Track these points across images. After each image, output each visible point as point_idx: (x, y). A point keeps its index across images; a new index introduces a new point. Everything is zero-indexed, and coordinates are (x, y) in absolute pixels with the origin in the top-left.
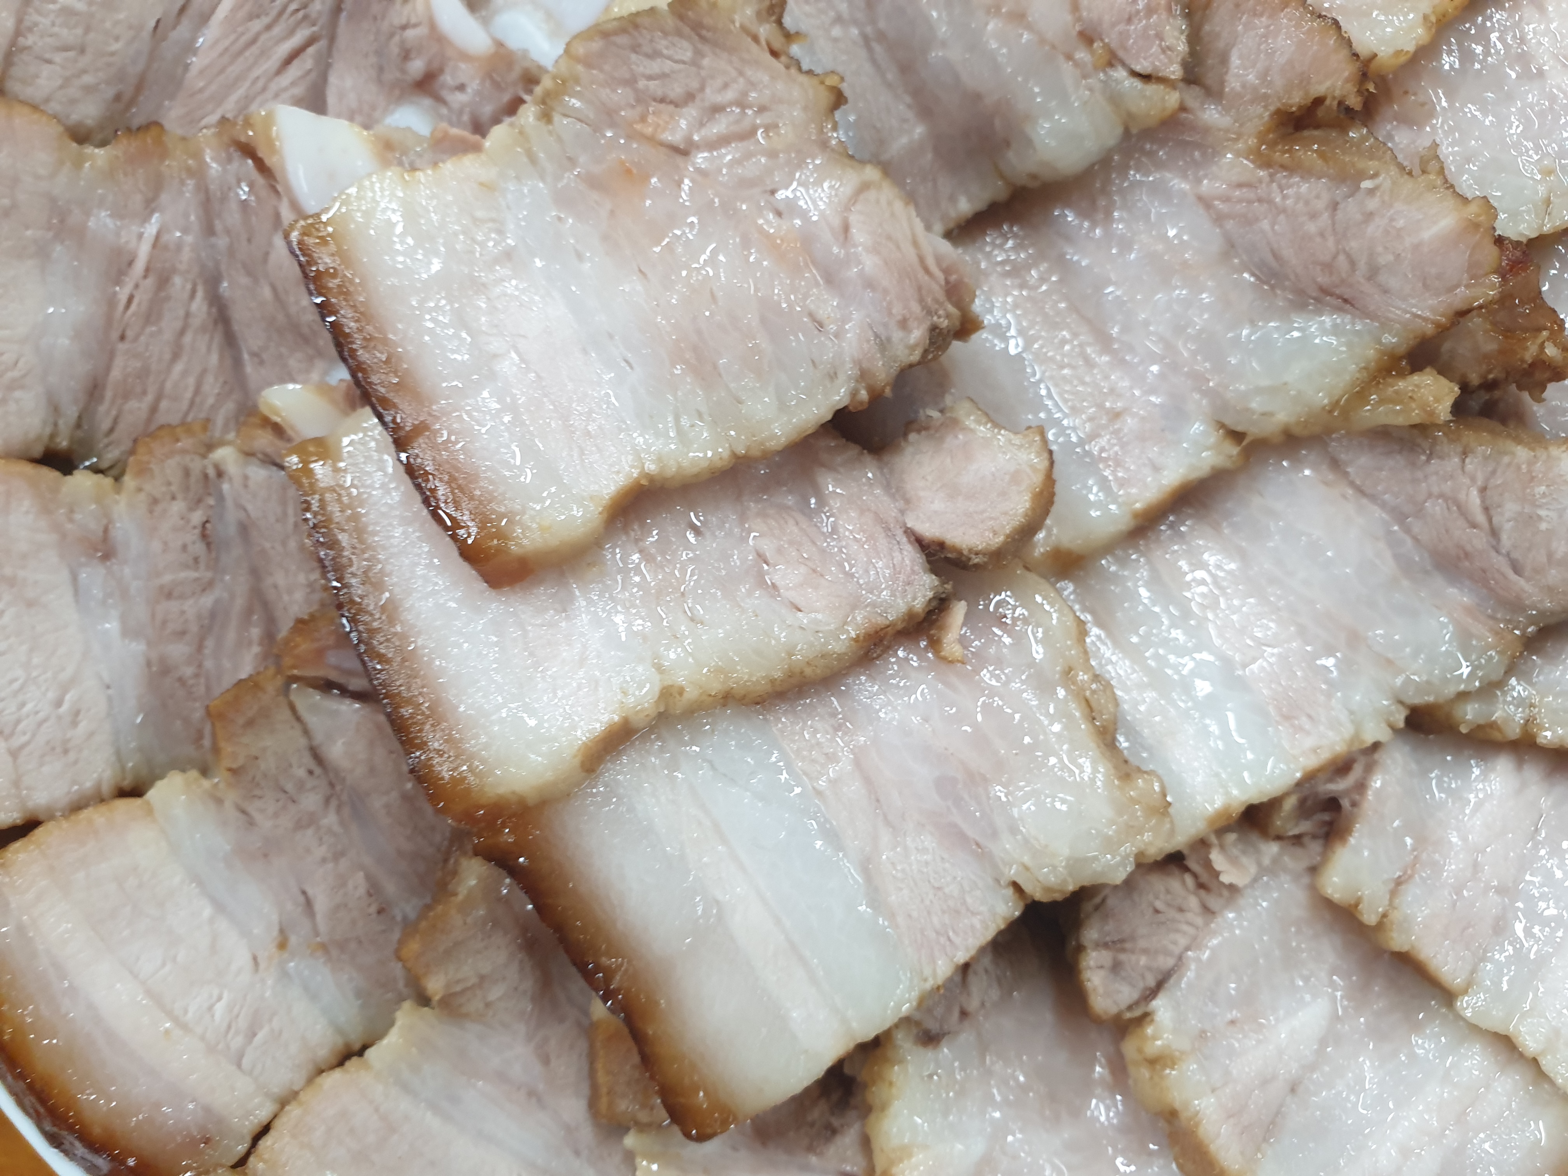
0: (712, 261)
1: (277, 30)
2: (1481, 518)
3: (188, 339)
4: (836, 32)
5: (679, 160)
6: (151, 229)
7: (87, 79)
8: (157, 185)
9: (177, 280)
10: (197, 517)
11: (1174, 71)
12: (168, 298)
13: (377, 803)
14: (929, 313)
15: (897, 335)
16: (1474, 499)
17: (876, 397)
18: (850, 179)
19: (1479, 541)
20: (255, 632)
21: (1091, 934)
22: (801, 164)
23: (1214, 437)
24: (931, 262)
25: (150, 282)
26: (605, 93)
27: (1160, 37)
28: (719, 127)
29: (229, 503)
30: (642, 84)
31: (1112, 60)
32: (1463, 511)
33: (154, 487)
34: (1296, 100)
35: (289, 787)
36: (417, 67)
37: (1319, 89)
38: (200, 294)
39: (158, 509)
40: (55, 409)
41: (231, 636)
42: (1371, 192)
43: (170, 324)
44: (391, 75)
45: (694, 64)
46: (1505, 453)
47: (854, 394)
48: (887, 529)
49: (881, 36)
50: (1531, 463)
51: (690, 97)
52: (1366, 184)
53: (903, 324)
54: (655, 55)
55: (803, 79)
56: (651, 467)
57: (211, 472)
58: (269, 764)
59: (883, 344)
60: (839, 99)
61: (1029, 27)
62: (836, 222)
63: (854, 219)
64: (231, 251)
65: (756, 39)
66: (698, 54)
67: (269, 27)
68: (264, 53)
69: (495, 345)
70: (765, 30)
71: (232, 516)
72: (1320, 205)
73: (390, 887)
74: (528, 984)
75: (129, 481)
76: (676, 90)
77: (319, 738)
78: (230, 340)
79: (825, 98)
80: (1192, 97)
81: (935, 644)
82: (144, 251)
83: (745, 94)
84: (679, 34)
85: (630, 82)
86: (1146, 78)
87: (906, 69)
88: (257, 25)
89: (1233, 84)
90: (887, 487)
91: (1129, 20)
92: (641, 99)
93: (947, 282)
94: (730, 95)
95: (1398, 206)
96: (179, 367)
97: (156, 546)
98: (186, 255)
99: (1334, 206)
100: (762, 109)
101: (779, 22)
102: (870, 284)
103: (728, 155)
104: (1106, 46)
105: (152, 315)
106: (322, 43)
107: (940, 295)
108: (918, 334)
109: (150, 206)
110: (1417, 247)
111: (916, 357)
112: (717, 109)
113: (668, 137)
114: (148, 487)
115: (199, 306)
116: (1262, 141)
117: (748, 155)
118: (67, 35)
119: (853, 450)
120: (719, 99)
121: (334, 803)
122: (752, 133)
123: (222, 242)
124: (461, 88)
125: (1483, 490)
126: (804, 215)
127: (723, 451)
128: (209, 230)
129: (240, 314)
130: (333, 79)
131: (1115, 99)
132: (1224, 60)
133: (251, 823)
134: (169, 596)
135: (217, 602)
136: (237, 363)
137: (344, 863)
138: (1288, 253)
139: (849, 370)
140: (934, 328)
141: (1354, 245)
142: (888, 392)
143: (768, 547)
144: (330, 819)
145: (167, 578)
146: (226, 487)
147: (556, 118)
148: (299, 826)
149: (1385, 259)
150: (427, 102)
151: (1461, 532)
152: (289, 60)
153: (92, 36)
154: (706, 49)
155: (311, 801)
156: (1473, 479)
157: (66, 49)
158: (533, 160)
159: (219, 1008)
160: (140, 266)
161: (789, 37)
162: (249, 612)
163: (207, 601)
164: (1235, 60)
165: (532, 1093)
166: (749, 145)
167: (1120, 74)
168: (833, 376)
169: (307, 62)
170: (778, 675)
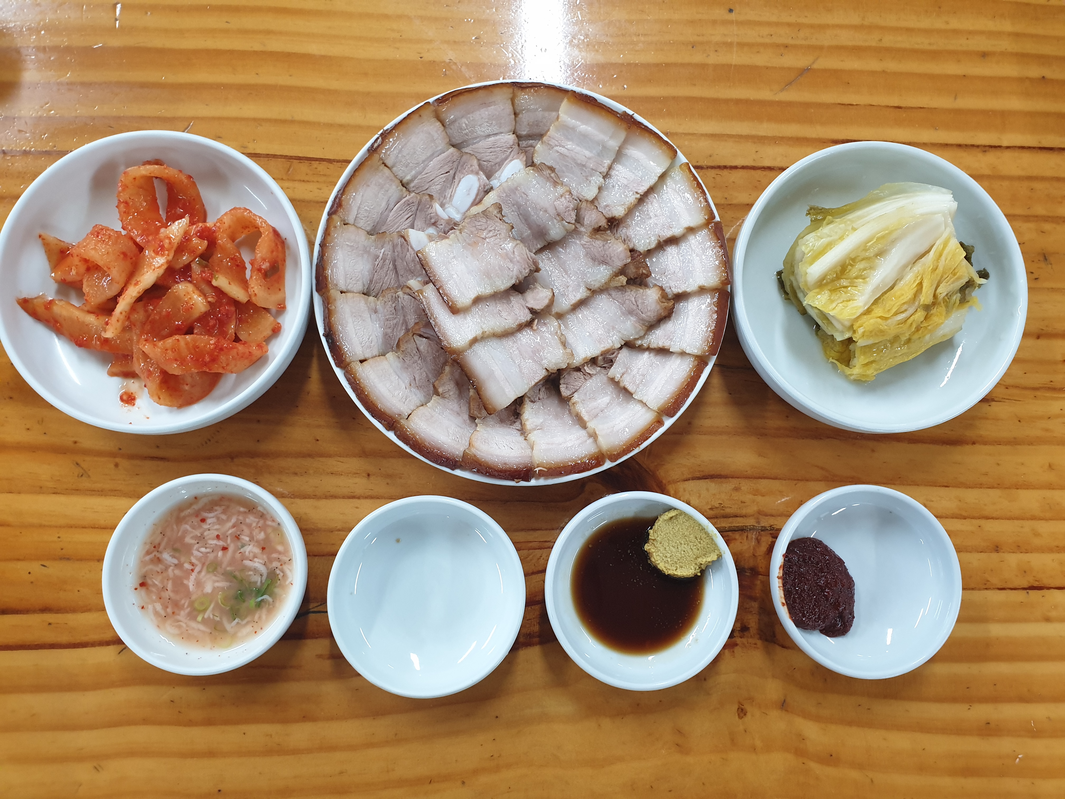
0: (490, 258)
1: (405, 213)
2: (635, 303)
3: (389, 272)
4: (512, 213)
5: (484, 240)
6: (383, 250)
7: (369, 222)
8: (384, 243)
9: (387, 261)
10: (394, 305)
11: (573, 222)
12: (385, 264)
13: (428, 359)
14: (529, 267)
15: (523, 271)
16: (633, 299)
17: (520, 282)
18: (515, 243)
19: (635, 307)
20: (404, 328)
21: (562, 382)
22: (506, 241)
23: (586, 289)
24: (530, 258)
25: (382, 261)
26: (471, 229)
27: (571, 215)
28: (491, 234)
29: (400, 302)
30: (477, 227)
31: (563, 219)
32: (632, 303)
33: (386, 299)
34: (596, 226)
35: (412, 355)
36: (433, 221)
37: (600, 225)
38: (391, 263)
39: (386, 304)
40: (364, 285)
41: (399, 328)
42: (610, 243)
43: (385, 269)
44: (427, 222)
45: (486, 223)
46: (638, 291)
47: (516, 281)
48: (523, 306)
49: (521, 214)
50: (643, 292)
51: (486, 229)
52: (609, 242)
53: (524, 269)
54: (479, 221)
55: (506, 224)
56: (480, 293)
57: (397, 297)
58: (409, 350)
59: (521, 272)
60: (513, 228)
61: (548, 213)
62: (512, 251)
63: (515, 250)
64: (398, 255)
65: (497, 217)
66: (487, 221)
67: (403, 213)
68: (402, 218)
69: (453, 273)
70: (499, 215)
71: (400, 305)
72: (601, 245)
73: (430, 376)
74: (457, 392)
75: (381, 298)
76: (483, 228)
77: (418, 346)
78: (397, 272)
79: (510, 228)
80: (578, 225)
81: (532, 327)
82: (381, 255)
83: (495, 228)
84: (483, 217)
85: (475, 227)
86: (569, 223)
87: (526, 220)
88: (401, 212)
89: (585, 223)
90: (523, 300)
91: (565, 212)
92: (477, 229)
93: (533, 261)
94: (493, 228)
95: (615, 246)
96: (386, 278)
97: (386, 310)
98: (389, 256)
99: (604, 246)
100: (498, 231)
101: (501, 214)
102: (518, 262)
103: (492, 239)
104: (562, 217)
105: (382, 268)
106: (414, 216)
107: (531, 263)
108: (527, 271)
109: (382, 247)
110: (617, 253)
111: (527, 275)
112: (490, 231)
113: (482, 236)
114: (384, 299)
115: (391, 266)
116: (591, 233)
117: (496, 239)
118: (366, 214)
119: (517, 293)
120: (491, 229)
121: (420, 358)
122: (497, 235)
123: (396, 254)
124: (442, 225)
125: (635, 298)
126: (506, 250)
127: (492, 291)
128: (394, 252)
129: (399, 267)
130: (416, 222)
131: (564, 226)
132: (584, 219)
133: (405, 362)
134: (388, 320)
135: (397, 322)
136: (398, 277)
137: (422, 370)
138: (596, 254)
139: (515, 277)
140: (530, 270)
141: (607, 253)
142: (522, 282)
143: (500, 309)
144: (419, 362)
145: (387, 317)
146: (399, 300)
147: (462, 233)
148: (414, 363)
149: (612, 255)
150: (435, 227)
151: (632, 306)
152: (407, 219)
153: (370, 214)
154: (488, 220)
155: (416, 358)
156: (633, 296)
157: (365, 217)
158: (458, 240)
159: (400, 394)
160: (380, 258)
161: (503, 216)
162: (403, 324)
163: (395, 321)
164: (585, 219)
165: (458, 414)
166: (496, 237)
167: (564, 222)
168: (512, 278)
169: (411, 219)
170: (503, 331)
